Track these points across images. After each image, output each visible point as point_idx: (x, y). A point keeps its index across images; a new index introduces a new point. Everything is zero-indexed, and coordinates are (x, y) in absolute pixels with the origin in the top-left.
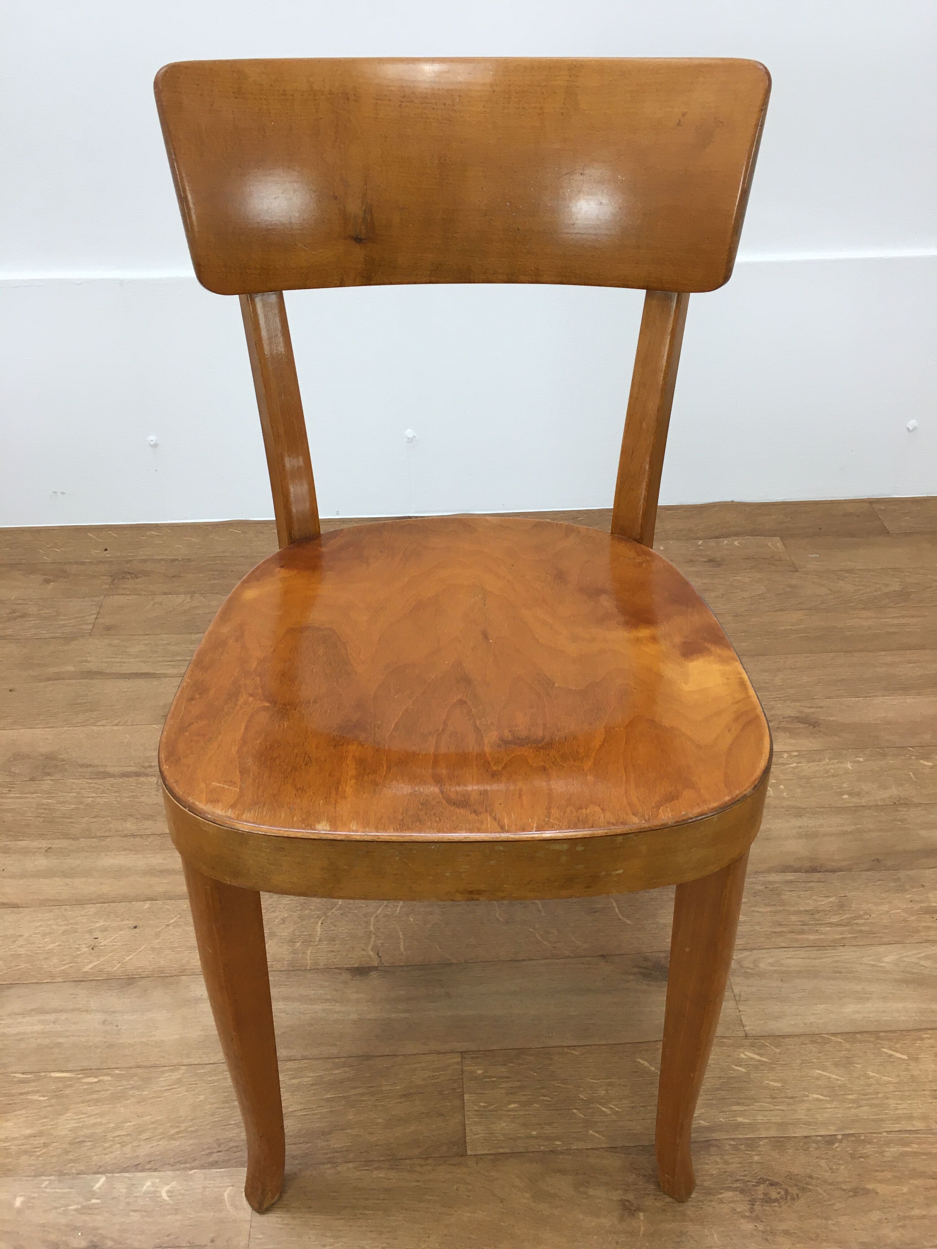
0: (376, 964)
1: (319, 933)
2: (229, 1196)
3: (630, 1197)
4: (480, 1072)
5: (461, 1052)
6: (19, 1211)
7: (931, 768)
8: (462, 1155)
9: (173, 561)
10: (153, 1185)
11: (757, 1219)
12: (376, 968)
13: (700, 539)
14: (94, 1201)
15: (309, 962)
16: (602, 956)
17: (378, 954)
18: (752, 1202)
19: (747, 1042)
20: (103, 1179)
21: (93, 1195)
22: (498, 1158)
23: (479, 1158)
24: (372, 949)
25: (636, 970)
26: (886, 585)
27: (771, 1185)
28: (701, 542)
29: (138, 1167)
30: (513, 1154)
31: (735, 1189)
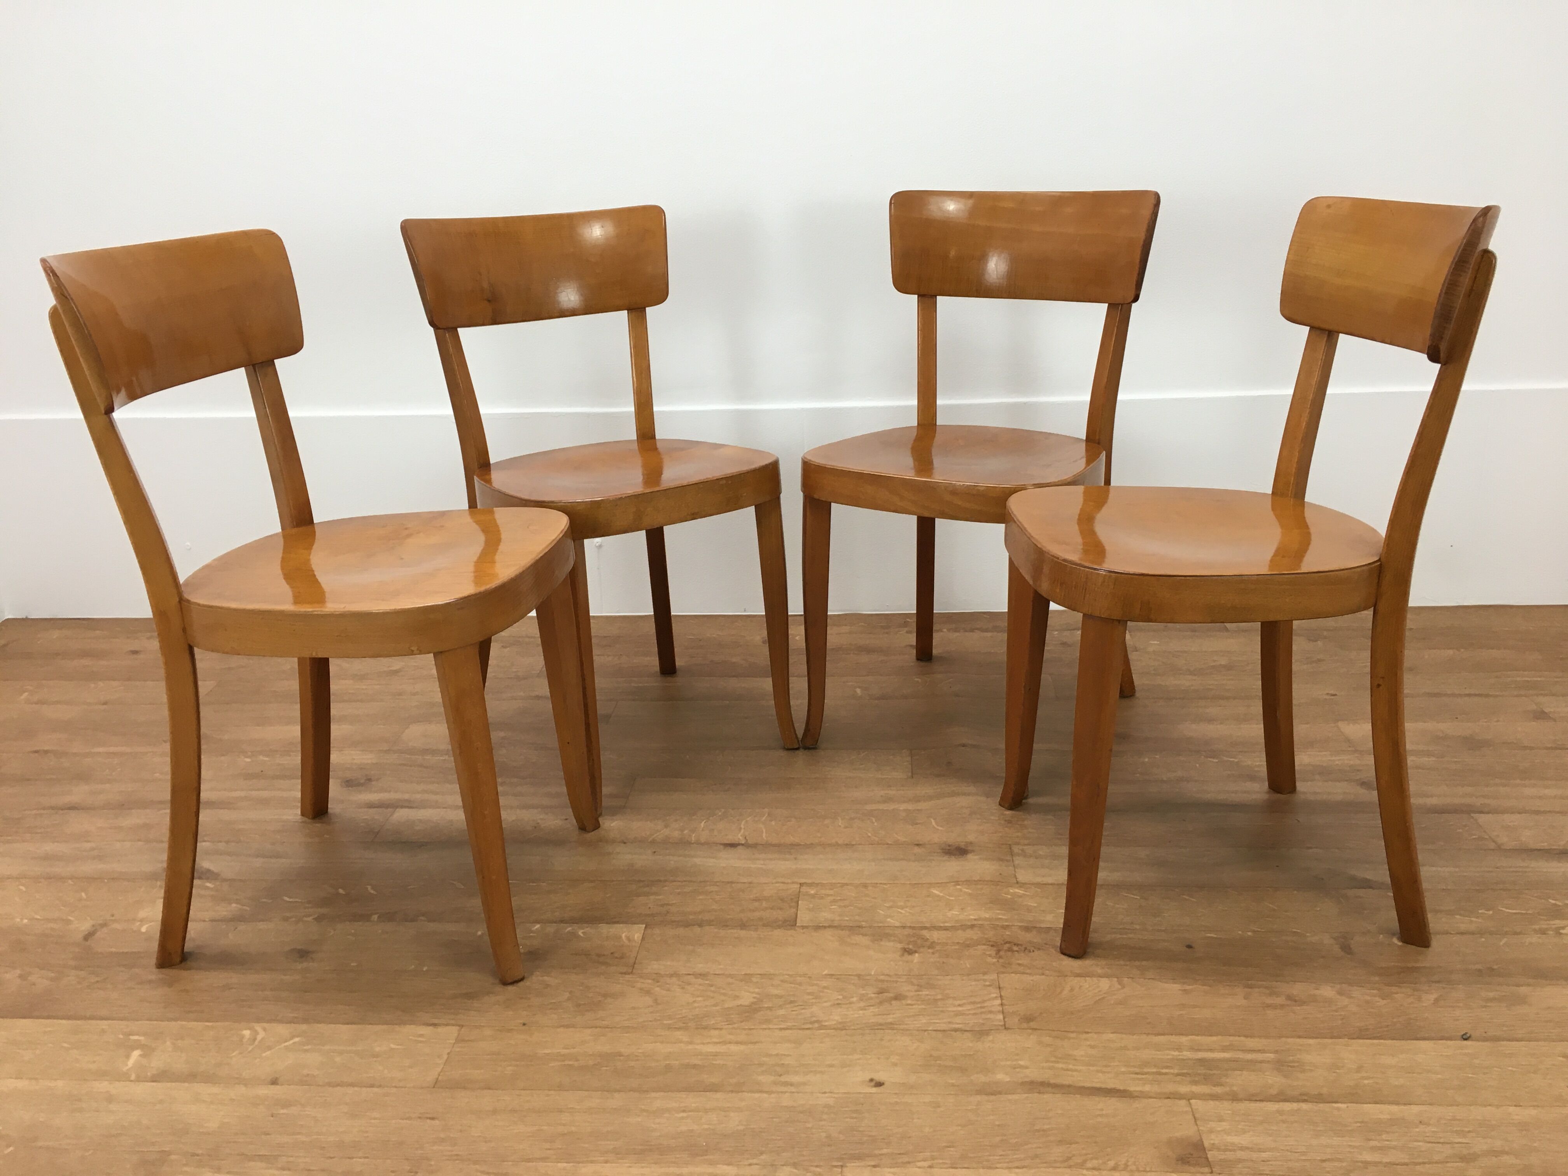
0: (743, 843)
1: (702, 826)
2: (626, 936)
3: (911, 947)
4: (812, 892)
5: (800, 884)
6: (480, 936)
7: (1217, 762)
8: (792, 926)
9: (605, 637)
10: (573, 929)
11: (1001, 957)
12: (742, 845)
13: (1057, 631)
14: (531, 934)
15: (693, 839)
16: (918, 845)
17: (745, 838)
18: (999, 951)
19: (1017, 885)
20: (538, 926)
21: (532, 932)
22: (818, 928)
23: (803, 927)
24: (741, 836)
25: (940, 851)
26: (1214, 661)
27: (1015, 945)
28: (1057, 632)
29: (562, 921)
30: (829, 927)
31: (988, 945)
